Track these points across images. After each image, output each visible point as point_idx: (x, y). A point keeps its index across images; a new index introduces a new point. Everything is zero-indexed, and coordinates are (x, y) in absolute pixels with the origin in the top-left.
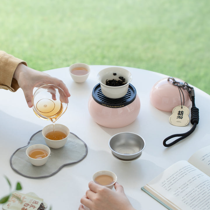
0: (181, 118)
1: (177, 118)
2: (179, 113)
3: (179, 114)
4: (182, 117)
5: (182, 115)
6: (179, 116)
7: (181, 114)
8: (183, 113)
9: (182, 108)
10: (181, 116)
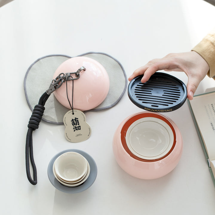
0: (79, 128)
1: (74, 131)
2: (74, 122)
3: (73, 124)
4: (80, 126)
5: (79, 124)
6: (76, 127)
7: (77, 123)
8: (78, 120)
9: (73, 114)
10: (77, 126)
